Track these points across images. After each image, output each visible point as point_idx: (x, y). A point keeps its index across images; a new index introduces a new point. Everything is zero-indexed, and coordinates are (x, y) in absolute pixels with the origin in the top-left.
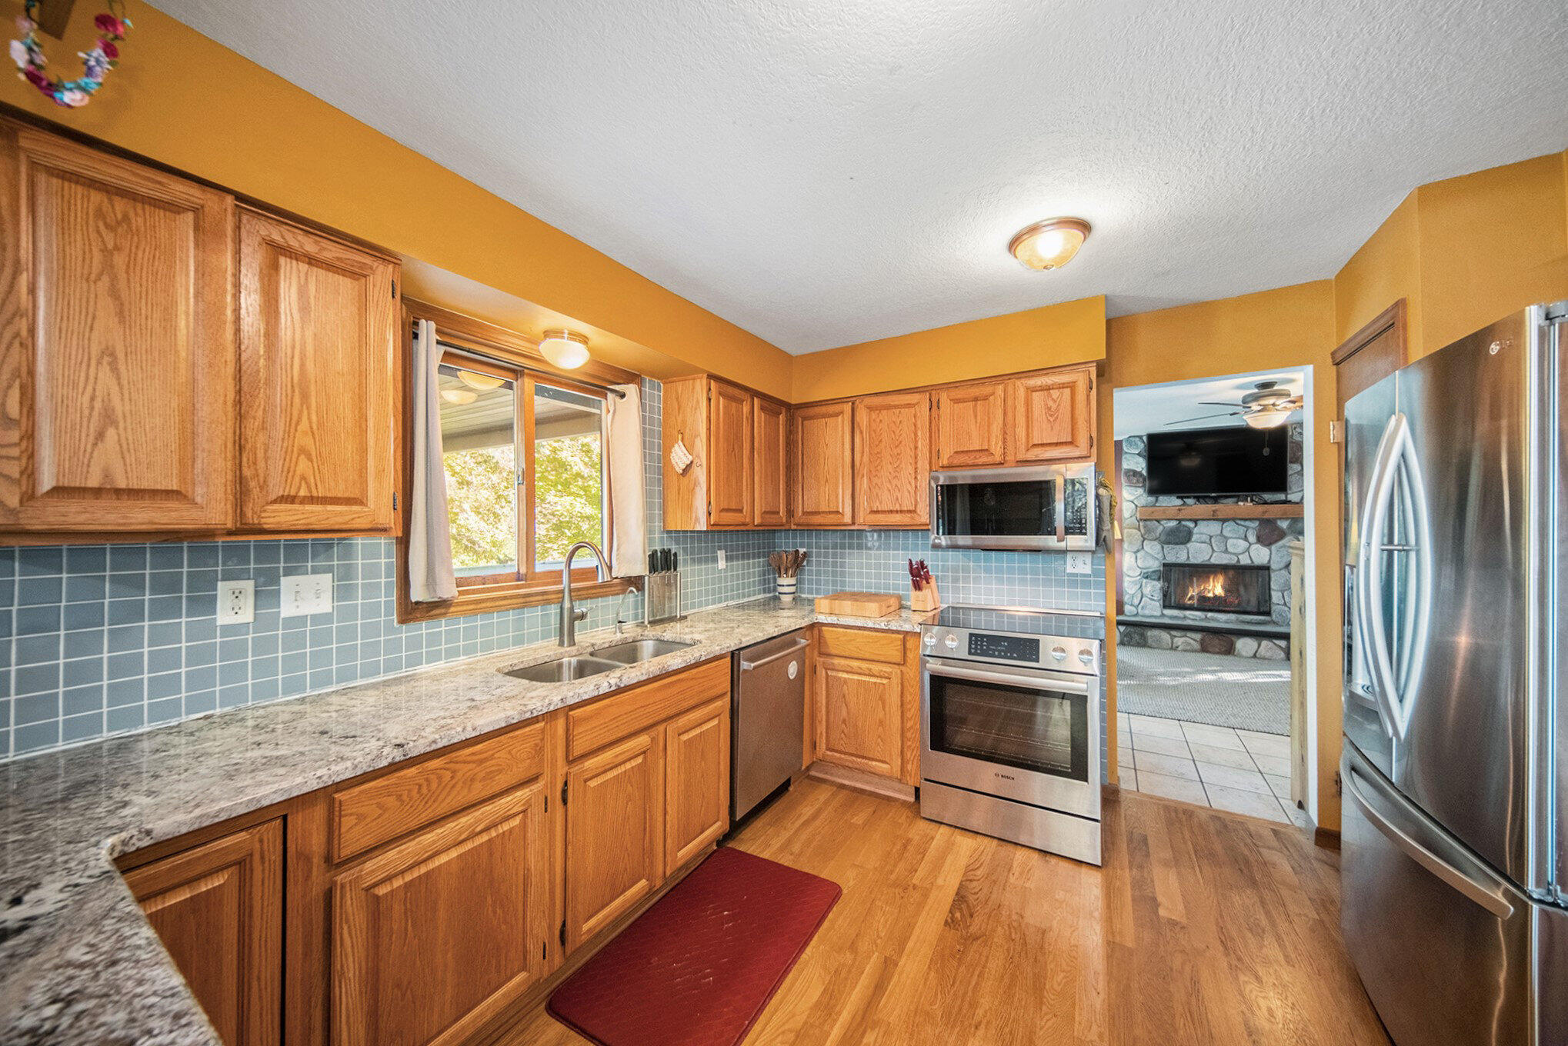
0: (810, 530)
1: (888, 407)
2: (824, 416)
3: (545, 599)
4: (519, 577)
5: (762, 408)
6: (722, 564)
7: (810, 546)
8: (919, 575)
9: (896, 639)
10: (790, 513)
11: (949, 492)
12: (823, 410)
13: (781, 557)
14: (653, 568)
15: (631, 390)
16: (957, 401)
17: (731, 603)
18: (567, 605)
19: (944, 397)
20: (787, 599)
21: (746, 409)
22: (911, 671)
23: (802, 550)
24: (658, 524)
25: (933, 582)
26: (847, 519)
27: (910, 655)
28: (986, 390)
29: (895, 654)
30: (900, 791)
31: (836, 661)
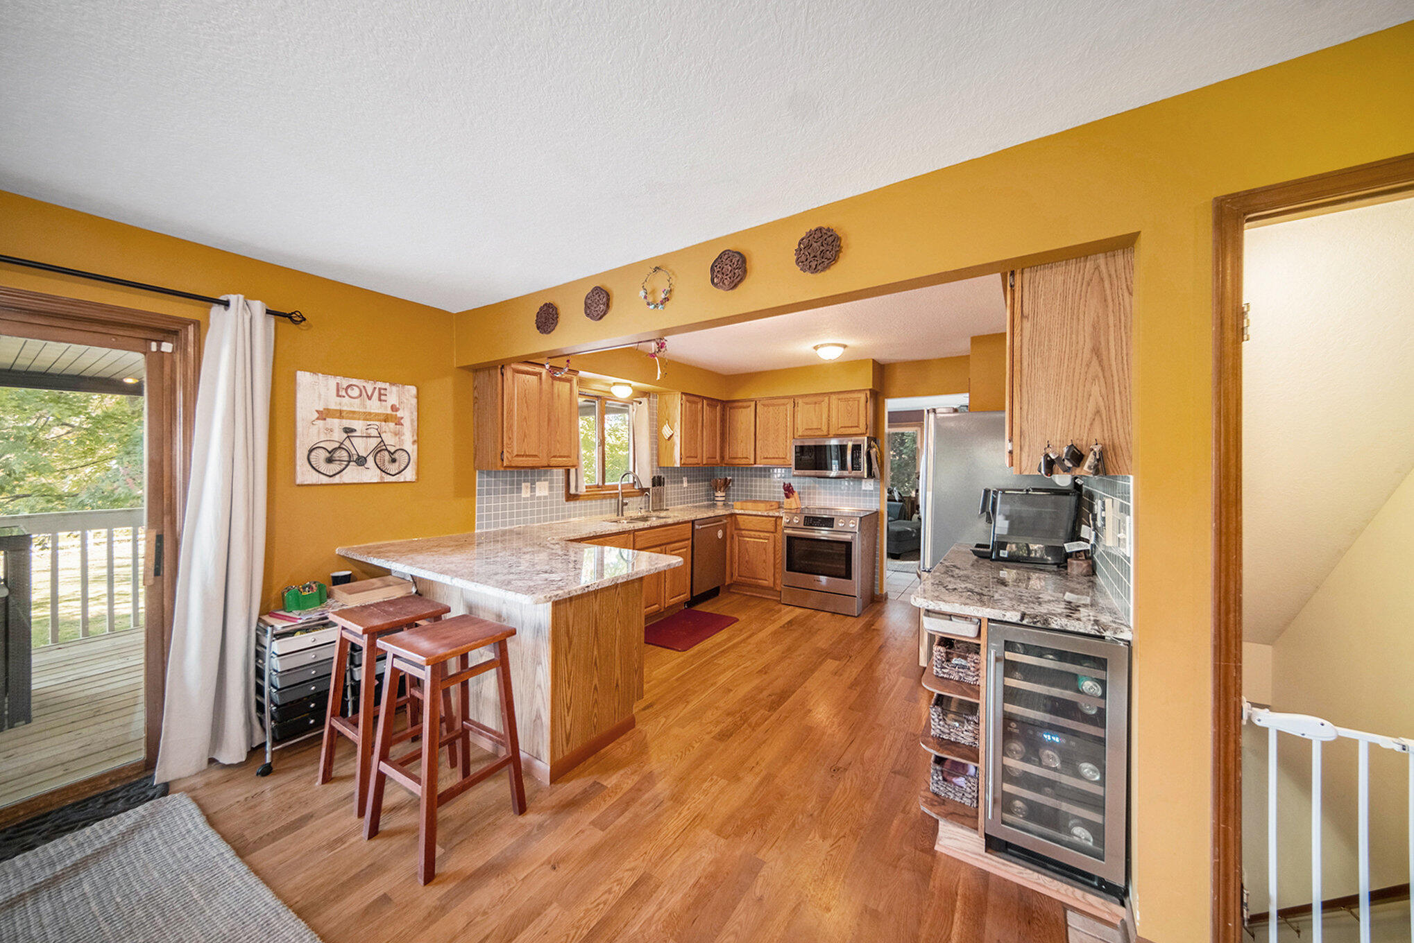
0: (733, 467)
1: (773, 405)
2: (741, 407)
3: (611, 496)
4: (598, 486)
5: (708, 405)
6: (685, 485)
7: (733, 476)
8: (789, 490)
9: (771, 521)
10: (722, 458)
11: (801, 450)
12: (740, 404)
13: (717, 481)
14: (654, 485)
15: (644, 400)
16: (807, 404)
17: (690, 505)
18: (621, 499)
19: (800, 401)
20: (720, 504)
21: (700, 406)
22: (779, 536)
23: (729, 478)
24: (655, 463)
25: (796, 494)
26: (752, 462)
27: (779, 528)
28: (820, 398)
29: (771, 527)
30: (774, 596)
31: (743, 532)
